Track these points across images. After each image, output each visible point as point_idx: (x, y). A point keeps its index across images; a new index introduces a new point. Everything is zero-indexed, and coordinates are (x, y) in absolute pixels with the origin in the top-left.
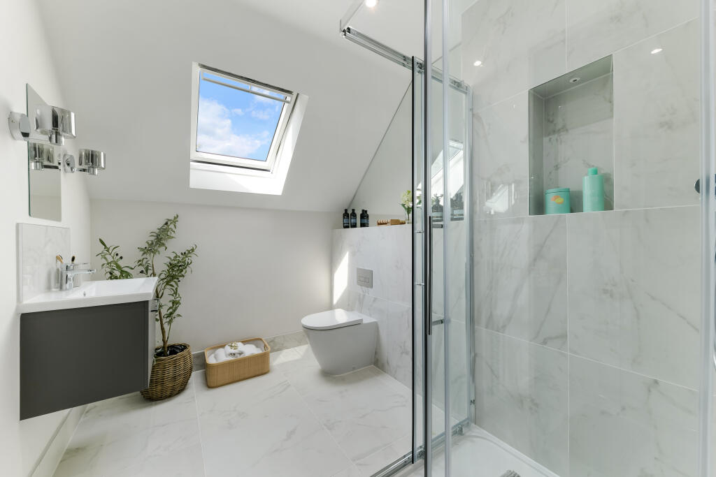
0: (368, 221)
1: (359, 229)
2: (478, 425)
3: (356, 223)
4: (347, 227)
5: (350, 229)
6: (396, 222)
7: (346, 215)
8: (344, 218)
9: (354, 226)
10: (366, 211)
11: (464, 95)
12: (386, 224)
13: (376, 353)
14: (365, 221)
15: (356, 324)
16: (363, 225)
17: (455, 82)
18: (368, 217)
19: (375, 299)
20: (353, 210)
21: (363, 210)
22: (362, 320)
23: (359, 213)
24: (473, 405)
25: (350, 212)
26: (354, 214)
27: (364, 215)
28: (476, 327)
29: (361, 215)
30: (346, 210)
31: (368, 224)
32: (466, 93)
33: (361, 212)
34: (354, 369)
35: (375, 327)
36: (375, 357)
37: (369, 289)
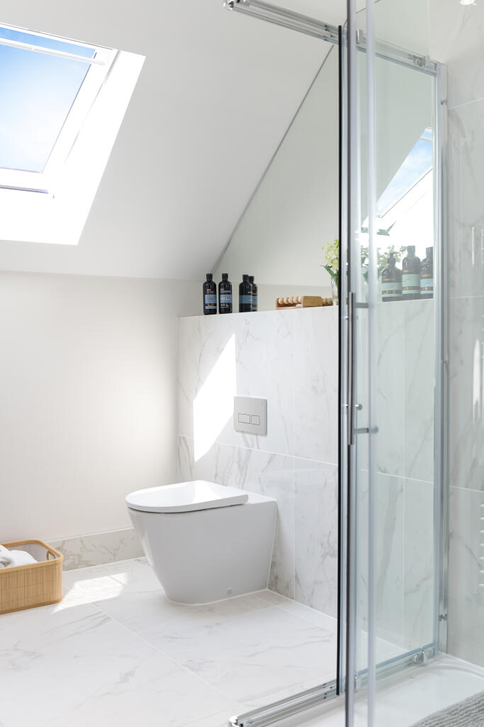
0: (255, 300)
1: (236, 316)
2: (452, 654)
3: (230, 305)
4: (213, 312)
5: (218, 317)
6: (313, 302)
7: (209, 286)
8: (205, 293)
9: (227, 309)
10: (252, 279)
11: (432, 77)
12: (293, 305)
13: (273, 564)
14: (250, 299)
15: (235, 505)
16: (245, 308)
17: (415, 57)
18: (255, 290)
19: (272, 459)
20: (225, 276)
21: (245, 277)
22: (246, 497)
23: (236, 282)
24: (443, 621)
25: (217, 280)
26: (226, 285)
27: (248, 286)
28: (451, 486)
29: (241, 286)
30: (210, 277)
31: (255, 306)
32: (435, 75)
33: (241, 281)
34: (229, 593)
35: (273, 513)
36: (272, 573)
37: (260, 438)
